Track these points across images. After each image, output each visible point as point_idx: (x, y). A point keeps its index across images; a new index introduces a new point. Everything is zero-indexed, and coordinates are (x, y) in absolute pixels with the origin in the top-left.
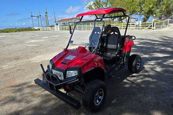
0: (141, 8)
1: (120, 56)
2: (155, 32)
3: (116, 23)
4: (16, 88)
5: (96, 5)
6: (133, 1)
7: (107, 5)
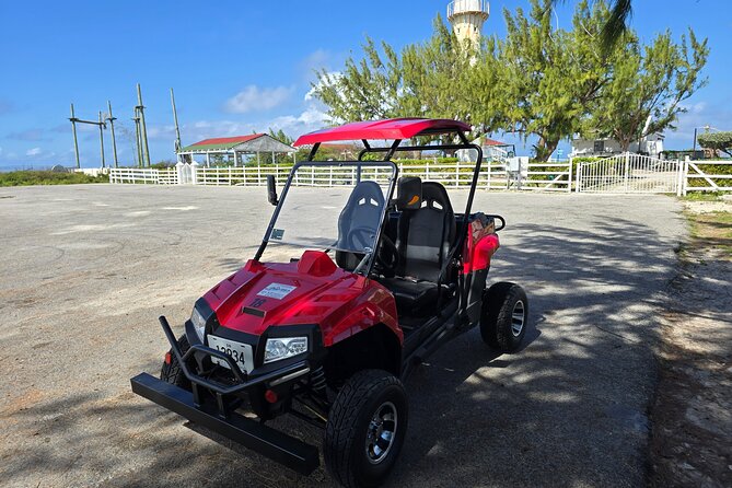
0: (527, 109)
1: (452, 289)
2: (580, 199)
3: (431, 163)
4: (45, 417)
5: (350, 89)
6: (495, 82)
7: (394, 88)
